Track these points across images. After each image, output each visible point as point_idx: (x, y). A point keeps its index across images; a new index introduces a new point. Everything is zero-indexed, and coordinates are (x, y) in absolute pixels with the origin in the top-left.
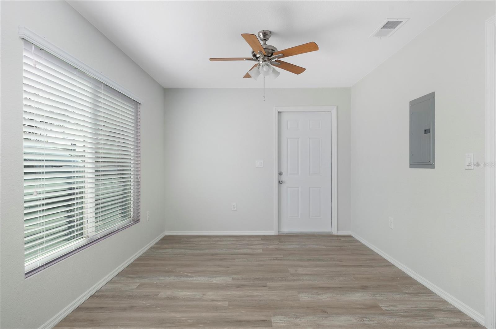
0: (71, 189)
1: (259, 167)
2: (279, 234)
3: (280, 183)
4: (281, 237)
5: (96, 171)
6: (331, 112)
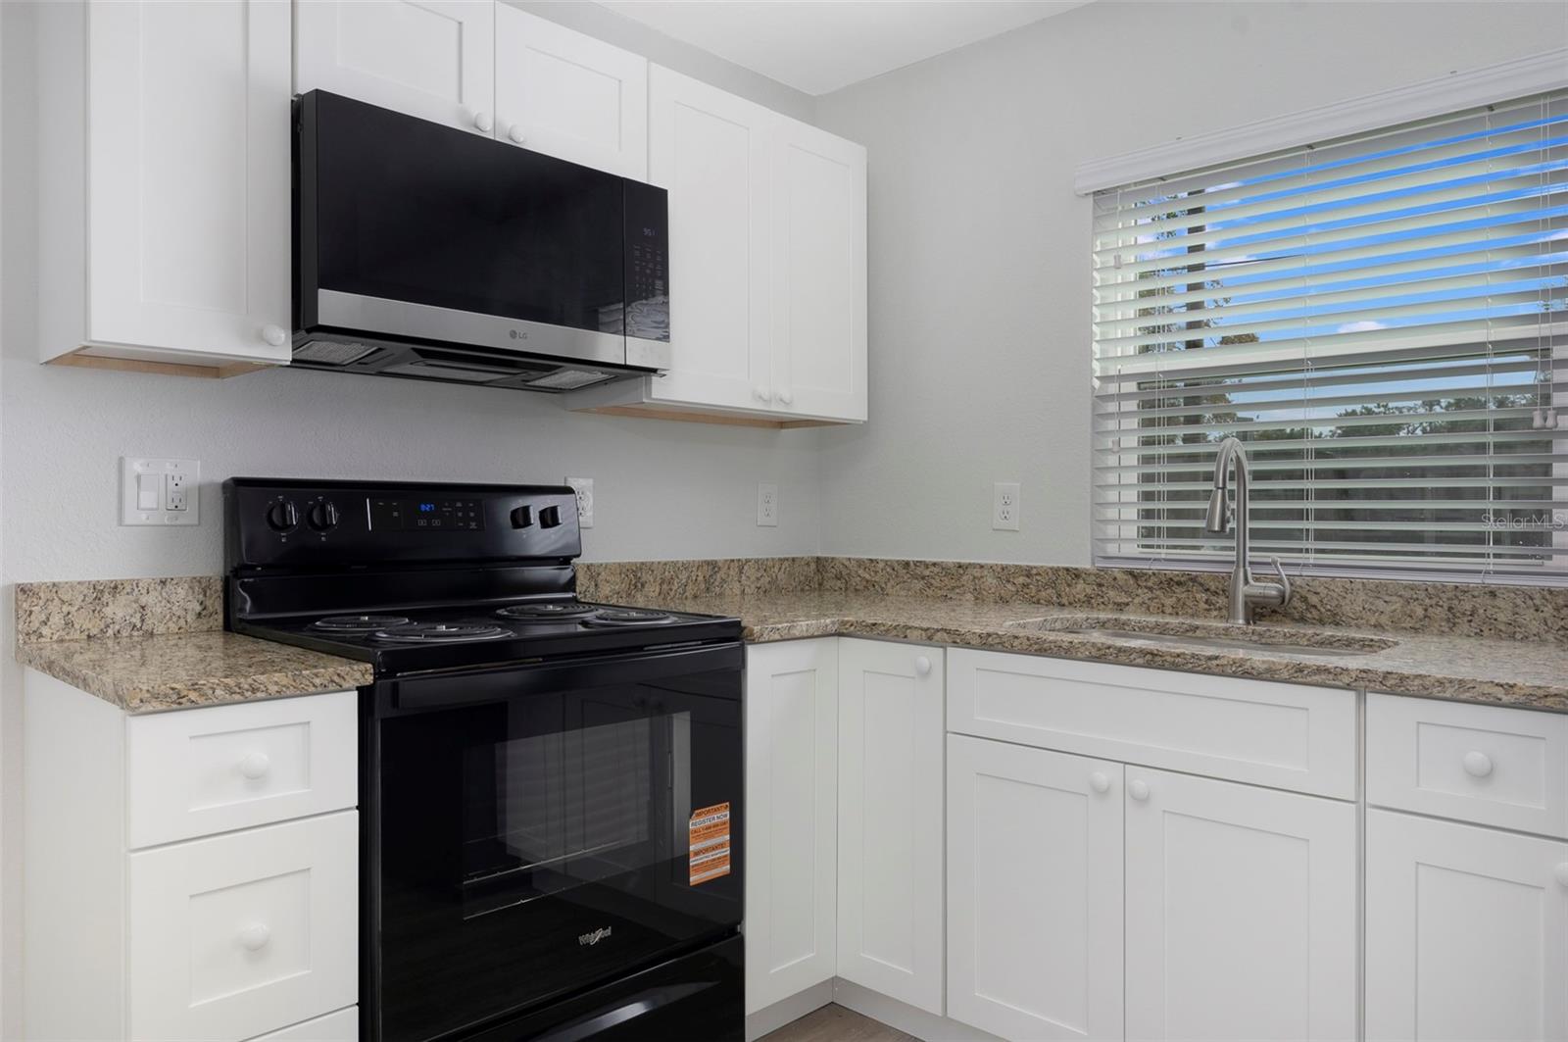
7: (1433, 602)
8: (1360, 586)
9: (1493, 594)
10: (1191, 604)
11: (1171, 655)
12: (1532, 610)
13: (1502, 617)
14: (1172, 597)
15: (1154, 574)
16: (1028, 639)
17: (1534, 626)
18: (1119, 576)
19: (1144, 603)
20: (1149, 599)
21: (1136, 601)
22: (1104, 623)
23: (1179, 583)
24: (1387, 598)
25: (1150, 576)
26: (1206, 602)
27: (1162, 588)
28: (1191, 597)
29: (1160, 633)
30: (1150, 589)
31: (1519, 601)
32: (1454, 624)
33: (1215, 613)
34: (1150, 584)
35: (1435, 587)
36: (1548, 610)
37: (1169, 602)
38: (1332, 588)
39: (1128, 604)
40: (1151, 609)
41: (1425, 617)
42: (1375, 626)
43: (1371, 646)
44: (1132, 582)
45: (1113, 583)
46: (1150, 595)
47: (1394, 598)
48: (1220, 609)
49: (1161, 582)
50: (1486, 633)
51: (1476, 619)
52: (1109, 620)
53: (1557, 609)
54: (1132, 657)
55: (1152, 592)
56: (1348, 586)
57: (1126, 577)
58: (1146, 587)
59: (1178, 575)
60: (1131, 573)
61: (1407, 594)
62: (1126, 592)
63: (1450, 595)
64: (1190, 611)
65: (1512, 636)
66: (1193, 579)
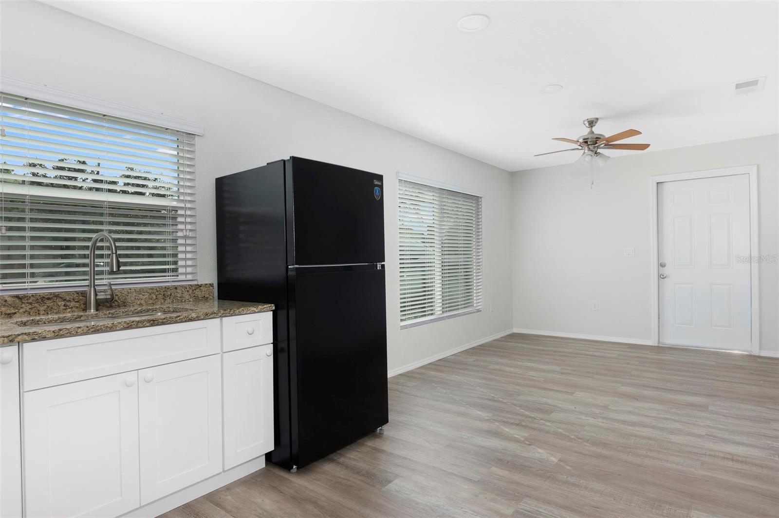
0: (425, 287)
1: (629, 256)
2: (660, 345)
3: (661, 277)
4: (660, 349)
5: (442, 266)
6: (749, 174)
7: (159, 293)
8: (134, 291)
9: (176, 288)
10: (56, 308)
11: (161, 319)
12: (187, 292)
13: (179, 295)
14: (44, 306)
15: (32, 296)
16: (87, 327)
17: (187, 297)
18: (8, 299)
19: (26, 311)
20: (30, 309)
21: (21, 311)
22: (25, 323)
23: (48, 299)
24: (143, 294)
25: (30, 297)
26: (64, 306)
27: (38, 302)
28: (55, 304)
29: (61, 322)
30: (31, 304)
31: (183, 290)
32: (165, 300)
33: (69, 310)
34: (30, 301)
35: (159, 288)
36: (191, 291)
37: (42, 309)
38: (123, 292)
39: (15, 313)
40: (31, 314)
41: (156, 298)
42: (139, 305)
43: (155, 310)
44: (18, 301)
45: (4, 303)
46: (30, 306)
47: (146, 294)
48: (72, 308)
49: (37, 299)
50: (175, 301)
51: (171, 297)
52: (28, 321)
53: (193, 291)
54: (144, 324)
55: (31, 305)
56: (129, 291)
57: (13, 299)
58: (27, 303)
59: (47, 295)
60: (17, 297)
61: (150, 291)
62: (14, 307)
63: (164, 290)
64: (55, 311)
65: (182, 301)
66: (57, 296)
